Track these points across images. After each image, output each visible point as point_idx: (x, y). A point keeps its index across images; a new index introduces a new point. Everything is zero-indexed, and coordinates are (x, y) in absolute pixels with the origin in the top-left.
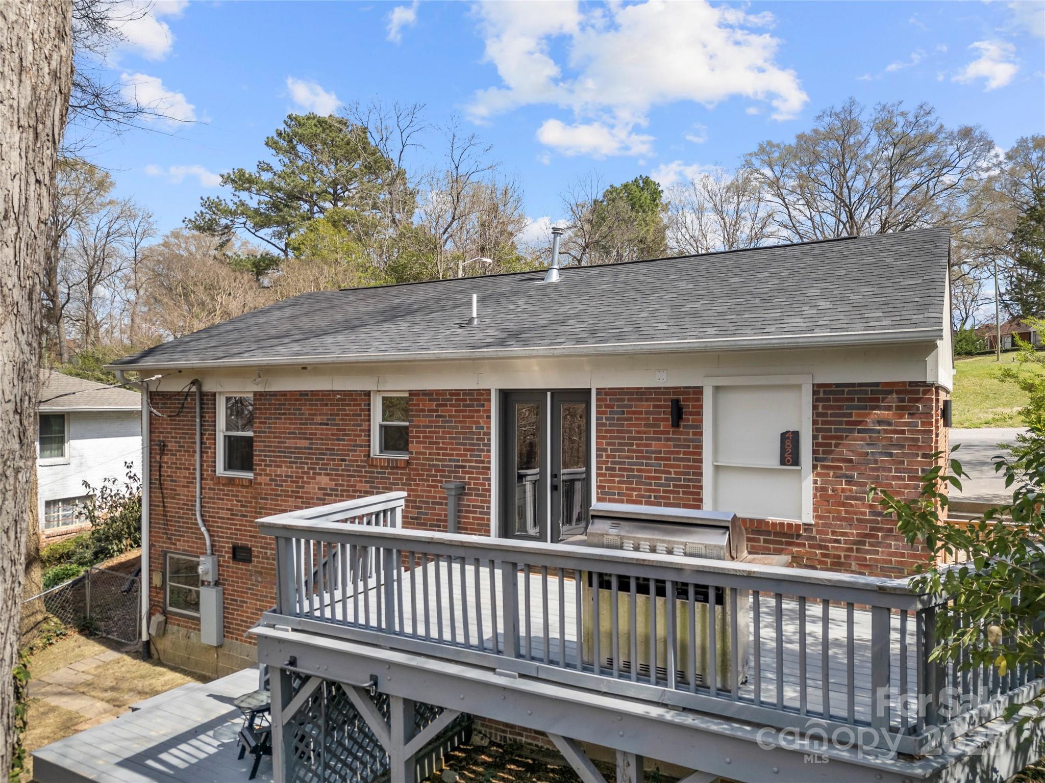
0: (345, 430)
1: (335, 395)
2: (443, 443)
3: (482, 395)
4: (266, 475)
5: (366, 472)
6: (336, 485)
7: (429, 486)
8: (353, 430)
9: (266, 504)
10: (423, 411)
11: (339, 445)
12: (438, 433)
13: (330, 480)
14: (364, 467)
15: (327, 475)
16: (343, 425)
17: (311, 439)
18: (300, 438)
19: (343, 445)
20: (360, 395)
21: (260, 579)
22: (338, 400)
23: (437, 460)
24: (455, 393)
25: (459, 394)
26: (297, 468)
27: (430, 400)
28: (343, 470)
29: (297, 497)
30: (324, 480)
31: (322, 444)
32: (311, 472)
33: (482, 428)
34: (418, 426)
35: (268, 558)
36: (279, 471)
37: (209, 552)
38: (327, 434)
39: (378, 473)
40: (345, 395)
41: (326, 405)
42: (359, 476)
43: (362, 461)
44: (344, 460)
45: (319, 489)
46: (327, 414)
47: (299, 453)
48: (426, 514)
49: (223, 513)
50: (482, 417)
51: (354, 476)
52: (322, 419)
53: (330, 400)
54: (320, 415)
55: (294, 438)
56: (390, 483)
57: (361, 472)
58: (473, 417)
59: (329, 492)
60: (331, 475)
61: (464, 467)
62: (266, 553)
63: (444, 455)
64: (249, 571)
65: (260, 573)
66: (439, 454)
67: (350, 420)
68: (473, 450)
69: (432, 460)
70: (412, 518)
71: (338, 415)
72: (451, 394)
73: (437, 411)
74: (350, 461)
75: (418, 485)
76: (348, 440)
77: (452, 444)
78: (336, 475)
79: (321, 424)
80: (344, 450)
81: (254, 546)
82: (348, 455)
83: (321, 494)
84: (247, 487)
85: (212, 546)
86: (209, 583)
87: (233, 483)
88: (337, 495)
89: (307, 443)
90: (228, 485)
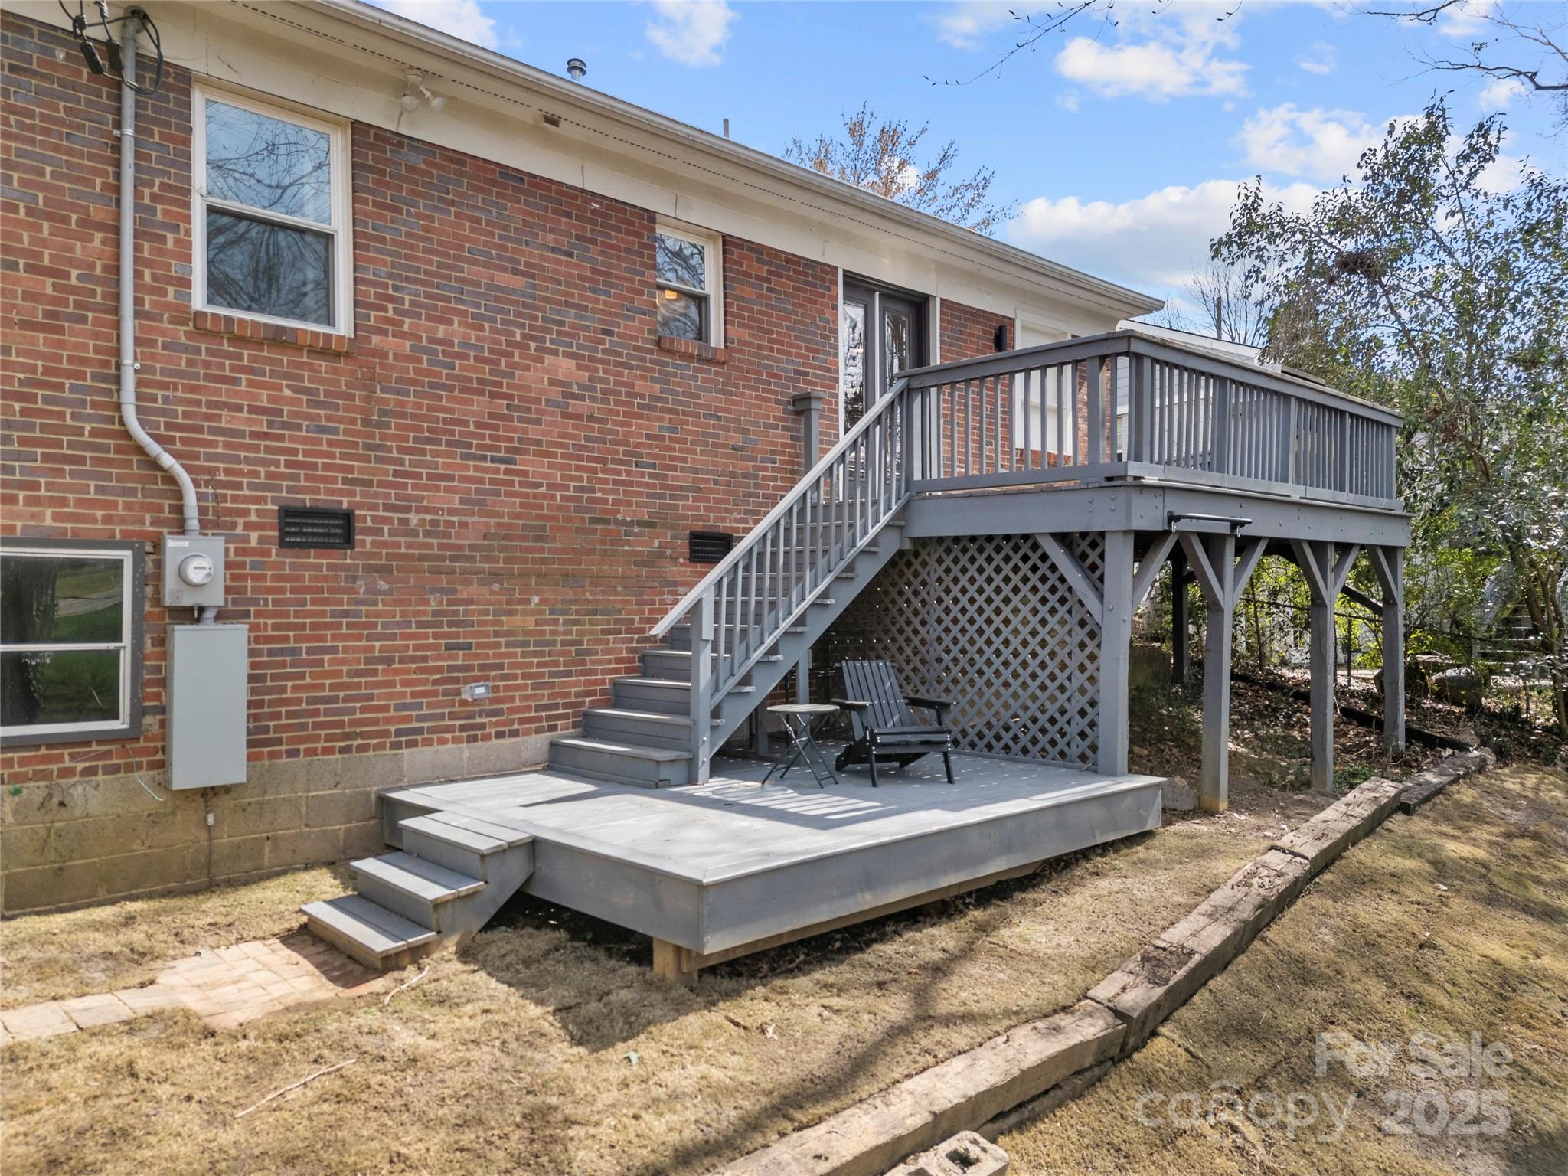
0: (609, 275)
1: (587, 202)
2: (779, 333)
3: (828, 273)
4: (403, 335)
5: (652, 361)
6: (591, 379)
7: (758, 397)
8: (626, 279)
9: (401, 404)
10: (749, 275)
11: (597, 301)
12: (771, 315)
13: (579, 367)
14: (650, 352)
15: (573, 356)
16: (603, 264)
17: (532, 276)
18: (504, 269)
19: (605, 303)
20: (642, 217)
21: (383, 585)
22: (594, 212)
23: (769, 358)
24: (793, 260)
25: (798, 264)
26: (493, 330)
27: (759, 261)
28: (605, 351)
29: (493, 395)
30: (565, 367)
31: (558, 292)
32: (533, 345)
33: (828, 321)
34: (742, 299)
35: (413, 533)
36: (441, 331)
37: (193, 524)
38: (571, 275)
39: (676, 366)
40: (608, 207)
41: (568, 215)
42: (639, 367)
43: (645, 340)
44: (609, 333)
46: (569, 235)
47: (497, 299)
48: (756, 442)
49: (239, 421)
50: (826, 305)
51: (630, 367)
52: (556, 241)
53: (578, 207)
54: (552, 231)
55: (486, 265)
56: (697, 387)
57: (643, 360)
58: (815, 302)
59: (575, 389)
60: (582, 357)
61: (806, 374)
62: (405, 521)
63: (779, 351)
64: (347, 568)
65: (385, 571)
66: (771, 350)
67: (619, 258)
68: (817, 351)
69: (763, 357)
70: (734, 448)
71: (594, 242)
72: (787, 261)
73: (768, 281)
74: (620, 335)
75: (742, 395)
76: (615, 296)
77: (790, 336)
78: (591, 359)
79: (553, 250)
80: (609, 314)
81: (362, 506)
82: (618, 325)
83: (555, 394)
84: (337, 355)
85: (202, 510)
86: (202, 610)
87: (279, 339)
88: (593, 399)
89: (520, 282)
90: (259, 345)
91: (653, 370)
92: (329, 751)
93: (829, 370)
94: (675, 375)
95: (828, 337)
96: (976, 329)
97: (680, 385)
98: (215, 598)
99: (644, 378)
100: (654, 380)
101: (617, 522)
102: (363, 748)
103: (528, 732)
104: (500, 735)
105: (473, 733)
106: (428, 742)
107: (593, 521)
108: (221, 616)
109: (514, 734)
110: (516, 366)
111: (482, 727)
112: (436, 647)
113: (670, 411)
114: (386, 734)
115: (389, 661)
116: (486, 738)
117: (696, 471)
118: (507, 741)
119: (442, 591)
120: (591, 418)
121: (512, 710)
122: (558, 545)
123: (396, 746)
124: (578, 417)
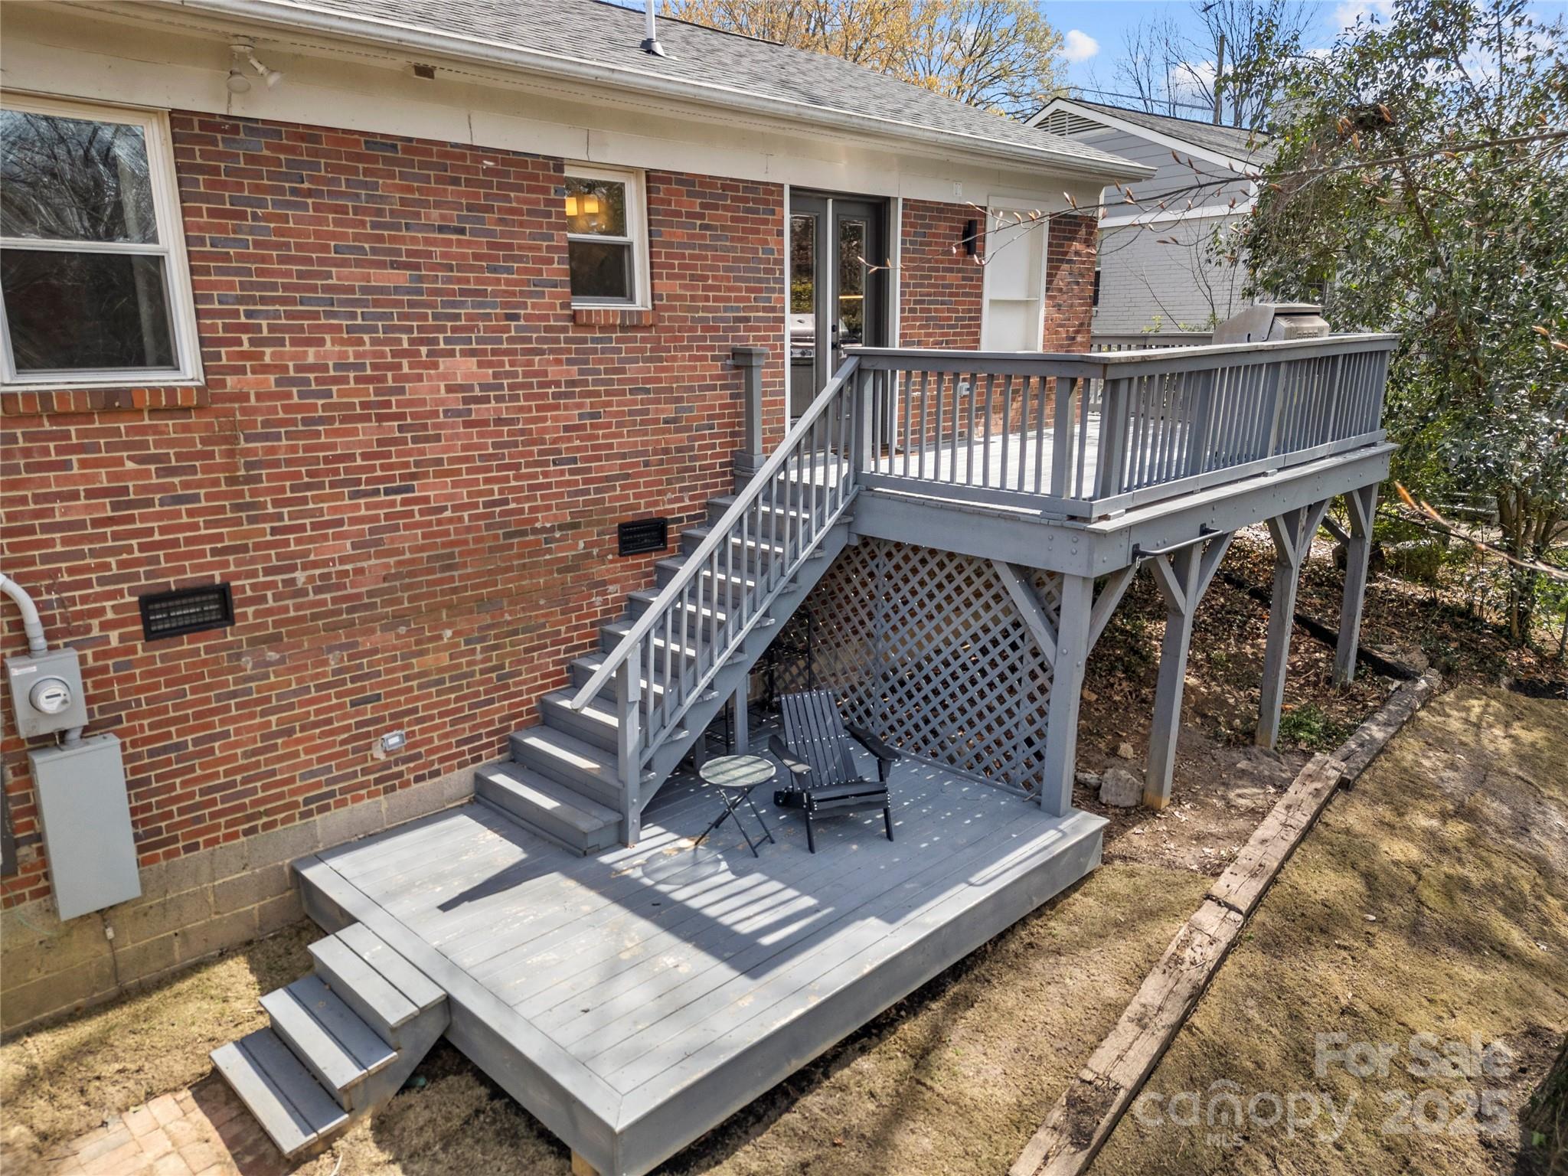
0: (510, 247)
1: (478, 160)
2: (715, 278)
3: (772, 193)
4: (265, 369)
5: (567, 340)
6: (495, 375)
7: (692, 358)
8: (531, 248)
9: (272, 450)
10: (678, 214)
11: (498, 281)
12: (705, 258)
13: (480, 365)
14: (564, 329)
15: (472, 353)
16: (503, 234)
17: (416, 267)
18: (381, 265)
19: (508, 282)
20: (546, 167)
21: (272, 656)
22: (488, 171)
23: (705, 309)
24: (731, 185)
25: (736, 189)
26: (375, 342)
27: (690, 194)
28: (511, 340)
29: (380, 418)
30: (464, 368)
31: (449, 280)
32: (424, 350)
33: (772, 252)
34: (670, 245)
35: (303, 592)
36: (311, 355)
37: (39, 642)
38: (464, 256)
39: (594, 340)
40: (504, 162)
41: (456, 181)
42: (552, 351)
43: (557, 318)
44: (515, 317)
45: (450, 389)
46: (458, 206)
47: (376, 303)
48: (690, 409)
50: (768, 232)
51: (541, 352)
52: (443, 217)
53: (467, 170)
54: (437, 205)
55: (359, 263)
56: (621, 361)
57: (557, 341)
58: (757, 231)
59: (477, 392)
60: (484, 352)
61: (747, 319)
62: (293, 581)
63: (716, 299)
64: (228, 646)
65: (274, 640)
66: (707, 298)
67: (521, 224)
68: (760, 290)
69: (696, 309)
70: (666, 422)
71: (489, 209)
72: (724, 187)
73: (701, 216)
74: (528, 317)
75: (674, 359)
76: (520, 271)
77: (728, 279)
78: (494, 352)
79: (441, 229)
80: (513, 294)
81: (237, 576)
82: (524, 305)
83: (455, 401)
84: (186, 410)
85: (45, 621)
86: (63, 734)
87: (112, 402)
88: (499, 399)
89: (401, 278)
90: (88, 416)
91: (569, 351)
92: (234, 836)
93: (773, 309)
94: (595, 351)
95: (772, 271)
96: (943, 228)
97: (600, 361)
98: (77, 717)
99: (558, 362)
100: (570, 362)
101: (535, 531)
102: (267, 826)
103: (450, 769)
104: (419, 779)
105: (388, 781)
106: (342, 803)
107: (507, 536)
108: (87, 731)
109: (436, 774)
110: (406, 378)
111: (400, 775)
112: (341, 706)
113: (590, 394)
114: (296, 805)
115: (290, 732)
116: (405, 784)
117: (624, 456)
118: (428, 783)
119: (342, 647)
120: (499, 421)
121: (430, 752)
122: (469, 570)
123: (308, 814)
124: (484, 423)
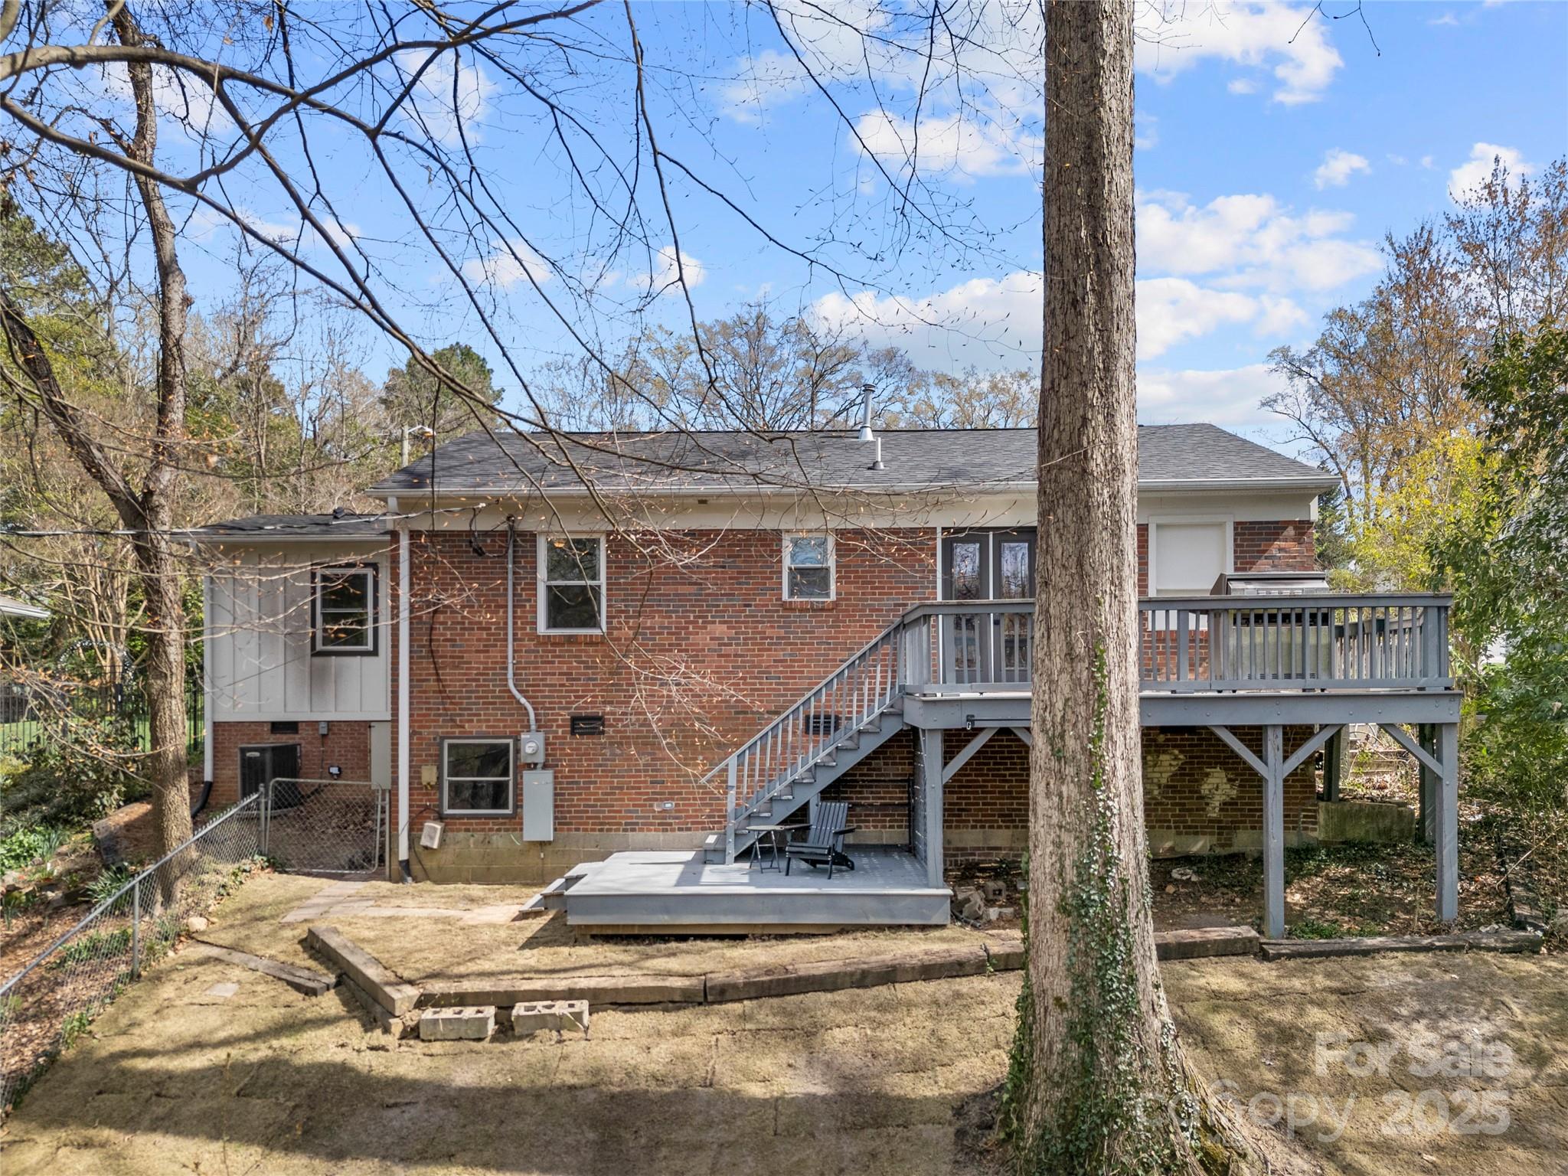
0: (749, 573)
1: (734, 536)
2: (880, 582)
3: (928, 533)
5: (779, 617)
6: (736, 633)
7: (862, 627)
8: (760, 573)
10: (855, 550)
11: (741, 589)
12: (874, 572)
13: (729, 628)
14: (777, 611)
15: (725, 622)
16: (746, 567)
17: (700, 584)
18: (683, 584)
19: (747, 589)
20: (771, 535)
21: (618, 751)
22: (741, 540)
23: (872, 600)
24: (895, 531)
26: (677, 617)
27: (863, 539)
28: (746, 616)
29: (677, 651)
30: (720, 629)
31: (717, 589)
32: (700, 621)
33: (926, 566)
34: (848, 566)
36: (649, 623)
37: (533, 727)
38: (725, 578)
39: (795, 616)
40: (750, 535)
42: (769, 622)
43: (774, 606)
44: (749, 606)
45: (712, 639)
47: (680, 601)
49: (554, 680)
50: (924, 556)
51: (763, 622)
52: (715, 562)
53: (728, 541)
54: (713, 557)
56: (812, 627)
58: (914, 556)
59: (726, 641)
60: (731, 622)
62: (629, 720)
63: (881, 594)
64: (601, 744)
65: (619, 745)
66: (874, 594)
67: (756, 562)
68: (916, 588)
69: (867, 600)
71: (739, 556)
72: (890, 533)
74: (756, 606)
75: (849, 627)
76: (753, 584)
77: (891, 582)
78: (737, 622)
80: (749, 594)
81: (608, 714)
82: (755, 600)
83: (714, 645)
84: (597, 644)
85: (537, 721)
86: (536, 764)
87: (571, 640)
88: (737, 645)
89: (693, 589)
90: (563, 645)
91: (779, 622)
92: (593, 830)
94: (795, 622)
97: (799, 627)
98: (540, 759)
99: (773, 627)
100: (780, 627)
101: (753, 713)
102: (609, 830)
103: (697, 829)
104: (680, 829)
105: (665, 827)
106: (641, 830)
107: (737, 713)
108: (545, 766)
109: (689, 829)
110: (691, 633)
111: (670, 824)
112: (645, 782)
113: (790, 644)
114: (620, 824)
115: (622, 788)
116: (673, 830)
117: (810, 678)
118: (685, 833)
119: (649, 754)
120: (736, 656)
121: (687, 817)
123: (625, 830)
124: (728, 656)
